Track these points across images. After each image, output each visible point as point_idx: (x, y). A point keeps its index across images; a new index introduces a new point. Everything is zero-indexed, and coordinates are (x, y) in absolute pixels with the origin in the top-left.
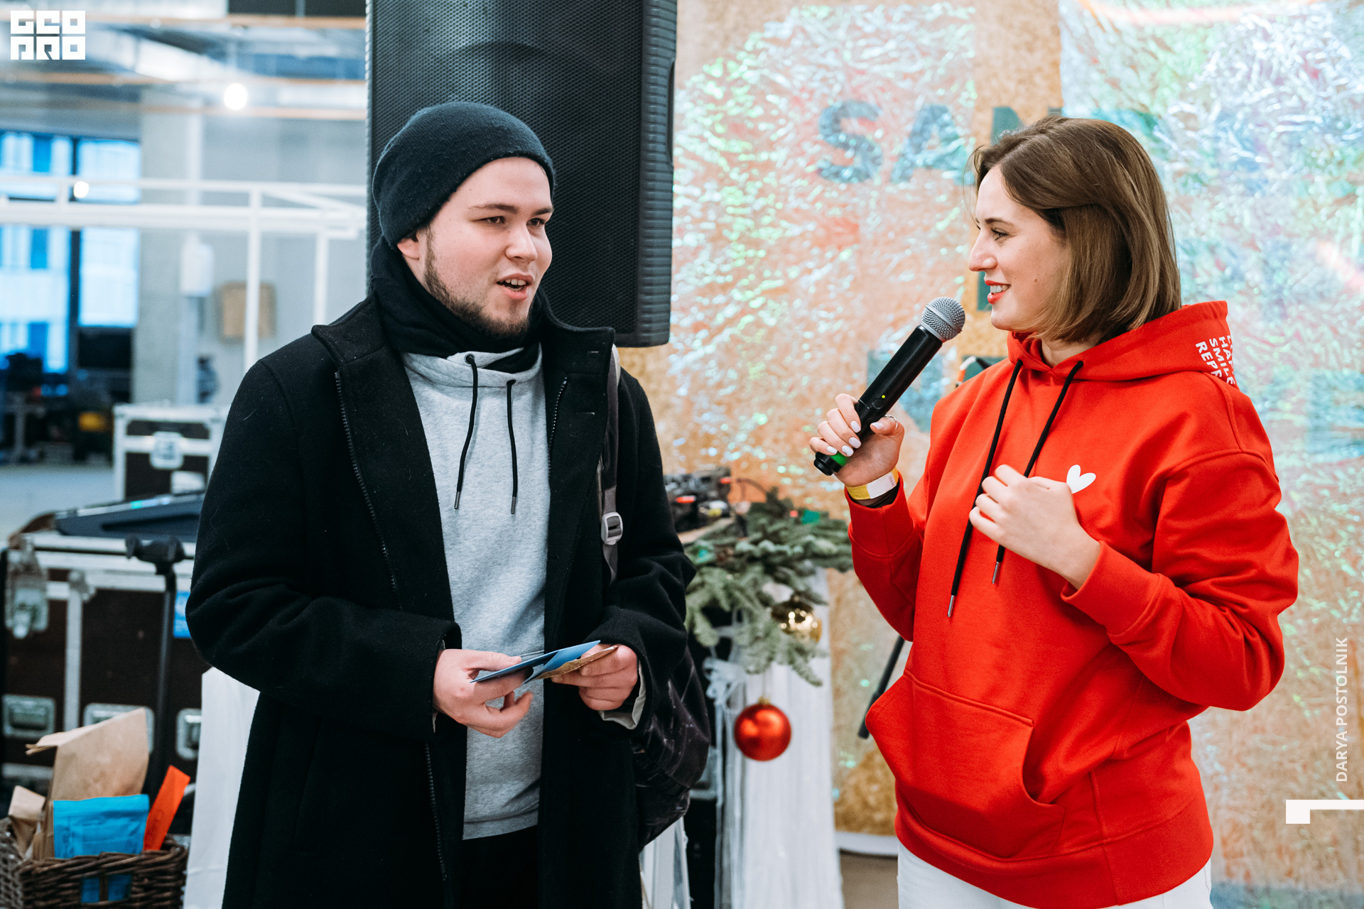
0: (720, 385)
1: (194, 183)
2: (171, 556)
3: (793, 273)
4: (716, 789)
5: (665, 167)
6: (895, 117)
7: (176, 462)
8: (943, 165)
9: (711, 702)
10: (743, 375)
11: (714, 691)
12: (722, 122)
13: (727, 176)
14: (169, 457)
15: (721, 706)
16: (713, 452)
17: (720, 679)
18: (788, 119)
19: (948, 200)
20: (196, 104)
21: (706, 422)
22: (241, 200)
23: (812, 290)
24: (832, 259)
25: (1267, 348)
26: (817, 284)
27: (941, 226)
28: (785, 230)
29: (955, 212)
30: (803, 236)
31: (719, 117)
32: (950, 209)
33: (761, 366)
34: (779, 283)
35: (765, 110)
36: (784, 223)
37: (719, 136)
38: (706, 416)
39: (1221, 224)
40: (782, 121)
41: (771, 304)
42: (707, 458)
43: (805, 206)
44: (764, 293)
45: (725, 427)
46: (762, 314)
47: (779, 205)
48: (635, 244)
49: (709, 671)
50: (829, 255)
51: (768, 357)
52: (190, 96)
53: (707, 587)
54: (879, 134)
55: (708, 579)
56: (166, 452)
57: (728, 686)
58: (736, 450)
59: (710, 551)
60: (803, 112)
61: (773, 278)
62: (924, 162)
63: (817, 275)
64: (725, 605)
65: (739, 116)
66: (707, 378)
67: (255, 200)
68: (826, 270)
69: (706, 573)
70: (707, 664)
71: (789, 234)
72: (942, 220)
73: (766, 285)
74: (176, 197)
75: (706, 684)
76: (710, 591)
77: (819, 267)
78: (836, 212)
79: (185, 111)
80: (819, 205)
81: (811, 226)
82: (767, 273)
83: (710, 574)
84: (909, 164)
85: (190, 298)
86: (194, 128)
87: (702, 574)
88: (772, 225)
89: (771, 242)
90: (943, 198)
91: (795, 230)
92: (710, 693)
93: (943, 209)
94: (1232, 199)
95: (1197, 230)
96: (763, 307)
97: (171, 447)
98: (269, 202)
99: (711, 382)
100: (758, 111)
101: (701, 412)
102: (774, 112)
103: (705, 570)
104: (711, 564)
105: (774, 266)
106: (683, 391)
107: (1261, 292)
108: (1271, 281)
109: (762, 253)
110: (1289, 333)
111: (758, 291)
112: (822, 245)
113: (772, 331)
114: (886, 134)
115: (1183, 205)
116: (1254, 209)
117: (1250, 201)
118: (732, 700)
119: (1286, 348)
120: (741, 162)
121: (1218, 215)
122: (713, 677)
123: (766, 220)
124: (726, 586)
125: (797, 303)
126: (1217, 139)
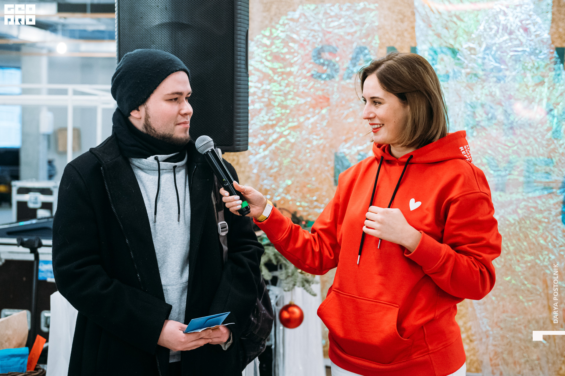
0: (271, 168)
1: (44, 85)
2: (36, 245)
3: (302, 119)
4: (272, 341)
5: (245, 74)
6: (344, 51)
7: (39, 205)
10: (281, 164)
12: (270, 55)
13: (272, 78)
14: (35, 203)
15: (274, 305)
17: (273, 294)
18: (298, 53)
20: (45, 51)
21: (266, 184)
22: (64, 92)
23: (310, 127)
24: (318, 113)
25: (507, 148)
26: (312, 124)
28: (298, 101)
30: (305, 103)
31: (269, 53)
33: (289, 160)
34: (295, 124)
35: (288, 50)
36: (297, 98)
37: (269, 61)
38: (265, 182)
39: (486, 95)
40: (296, 54)
41: (293, 133)
43: (306, 91)
44: (289, 128)
45: (273, 186)
46: (289, 137)
47: (295, 90)
48: (233, 108)
49: (269, 290)
50: (317, 111)
51: (292, 156)
52: (42, 48)
53: (267, 255)
54: (337, 59)
55: (267, 251)
56: (34, 201)
57: (277, 297)
58: (279, 196)
60: (305, 50)
61: (293, 122)
63: (312, 120)
64: (274, 262)
65: (277, 52)
66: (266, 165)
67: (70, 92)
68: (316, 118)
69: (266, 249)
70: (268, 287)
71: (299, 103)
73: (290, 125)
74: (37, 92)
76: (268, 256)
77: (313, 117)
78: (320, 93)
79: (40, 55)
80: (312, 90)
81: (309, 99)
82: (290, 120)
83: (268, 249)
84: (351, 72)
85: (44, 135)
86: (44, 62)
88: (293, 99)
89: (292, 106)
91: (302, 101)
94: (491, 84)
95: (476, 98)
96: (289, 134)
97: (36, 199)
98: (76, 93)
99: (267, 167)
100: (285, 50)
101: (263, 180)
102: (292, 51)
103: (266, 247)
104: (268, 245)
105: (294, 117)
106: (255, 171)
107: (504, 124)
108: (508, 119)
109: (288, 111)
110: (516, 141)
111: (287, 127)
112: (314, 107)
113: (293, 144)
114: (341, 59)
115: (470, 87)
116: (500, 88)
117: (499, 85)
118: (278, 303)
119: (515, 148)
120: (279, 72)
121: (485, 91)
122: (270, 293)
123: (290, 97)
124: (275, 255)
125: (304, 132)
126: (484, 58)
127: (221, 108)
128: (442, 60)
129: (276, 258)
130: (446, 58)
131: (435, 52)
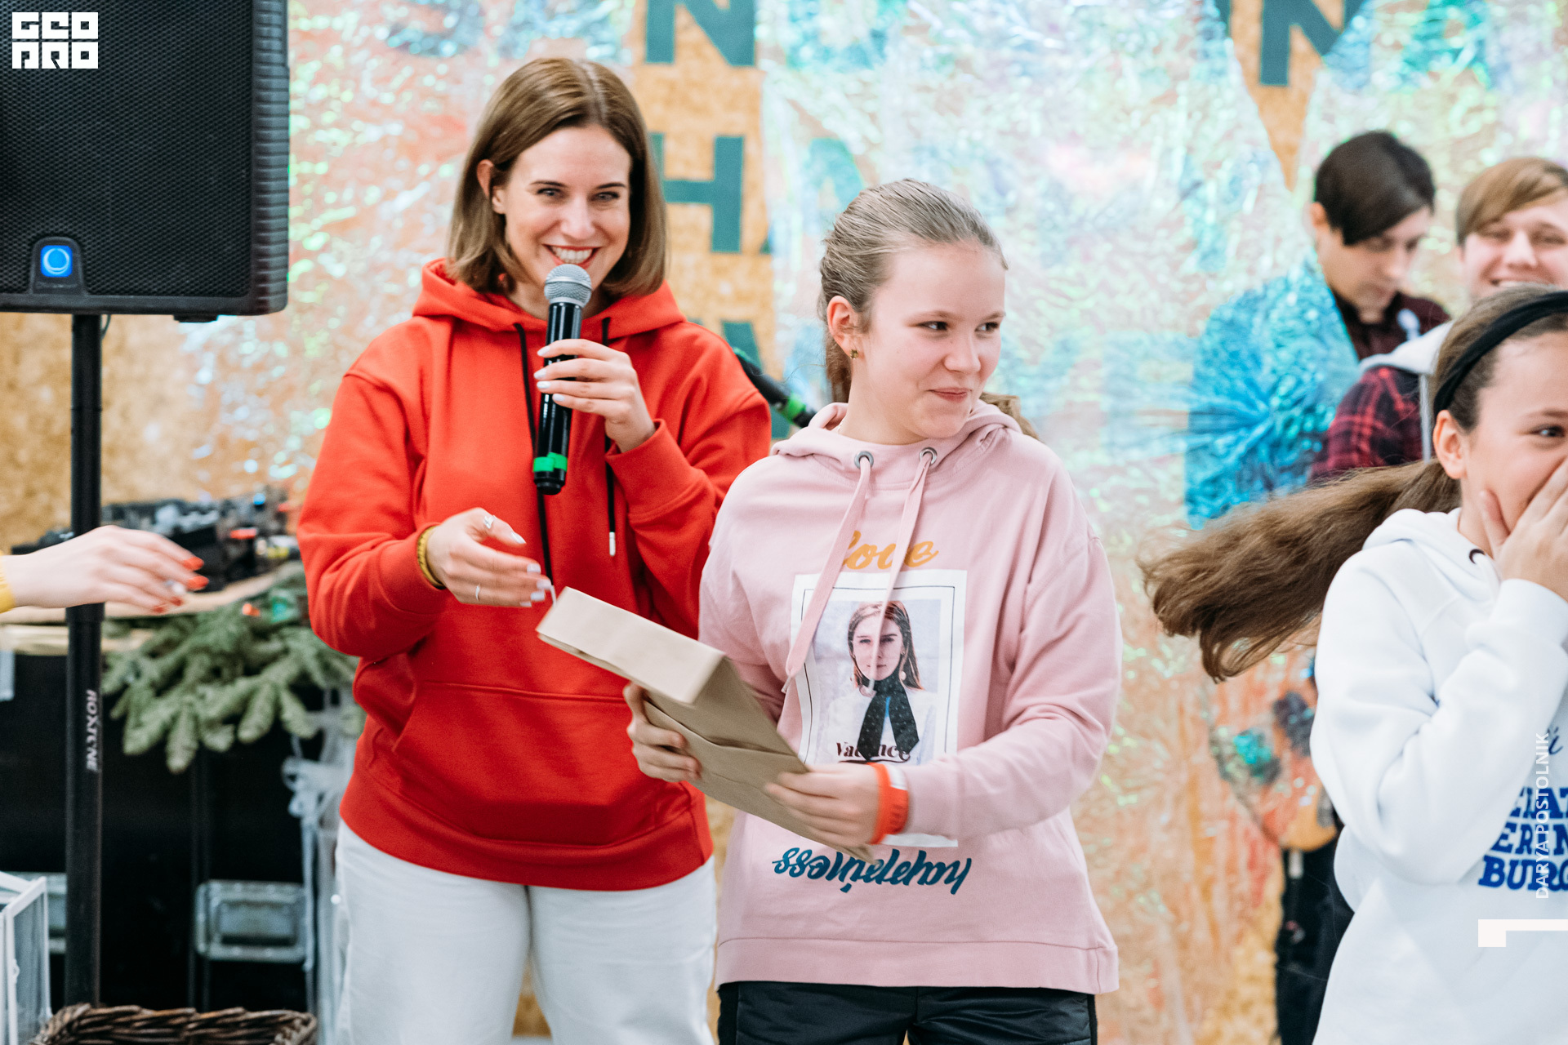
0: (259, 367)
3: (373, 194)
4: (304, 946)
9: (296, 822)
10: (297, 350)
11: (301, 805)
15: (311, 827)
16: (251, 466)
17: (308, 788)
21: (243, 423)
23: (399, 224)
24: (427, 178)
25: (1062, 302)
26: (407, 213)
28: (356, 134)
30: (384, 141)
33: (323, 337)
34: (348, 212)
36: (357, 125)
38: (242, 413)
39: (1002, 133)
41: (340, 244)
42: (243, 475)
43: (387, 98)
44: (325, 228)
45: (270, 430)
46: (326, 260)
47: (347, 96)
49: (293, 778)
50: (424, 169)
51: (334, 323)
53: (293, 655)
55: (292, 644)
57: (321, 798)
58: (288, 462)
59: (289, 605)
61: (338, 205)
63: (405, 200)
64: (319, 678)
66: (243, 356)
68: (421, 190)
69: (289, 636)
70: (289, 767)
71: (361, 140)
73: (331, 216)
75: (290, 795)
76: (298, 659)
77: (410, 187)
78: (430, 105)
80: (408, 96)
81: (395, 129)
82: (330, 197)
83: (294, 637)
87: (282, 638)
88: (337, 125)
89: (336, 152)
91: (372, 133)
92: (294, 808)
94: (1015, 97)
95: (970, 140)
96: (326, 248)
99: (247, 363)
101: (233, 407)
103: (286, 631)
104: (293, 623)
105: (341, 186)
106: (205, 376)
107: (1055, 227)
108: (1067, 211)
109: (322, 168)
110: (1093, 283)
111: (317, 223)
112: (415, 155)
113: (342, 283)
115: (950, 105)
116: (1045, 113)
117: (1038, 103)
118: (327, 818)
119: (1089, 304)
121: (999, 121)
122: (298, 786)
123: (328, 118)
124: (320, 656)
125: (376, 241)
127: (211, 176)
129: (326, 668)
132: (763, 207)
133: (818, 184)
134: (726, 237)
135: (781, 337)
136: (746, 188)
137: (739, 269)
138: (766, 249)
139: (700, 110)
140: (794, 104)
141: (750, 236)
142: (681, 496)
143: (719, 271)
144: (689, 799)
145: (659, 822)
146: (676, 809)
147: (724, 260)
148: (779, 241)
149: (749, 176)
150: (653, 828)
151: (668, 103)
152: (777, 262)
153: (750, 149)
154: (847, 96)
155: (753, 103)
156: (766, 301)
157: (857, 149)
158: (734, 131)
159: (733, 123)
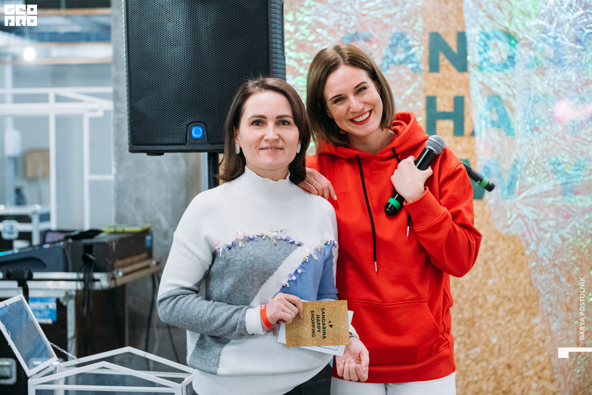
2: (26, 276)
5: (281, 57)
6: (382, 37)
7: (15, 236)
8: (408, 61)
12: (294, 44)
13: (298, 71)
14: (11, 233)
18: (328, 41)
19: (412, 78)
22: (44, 98)
27: (409, 92)
29: (416, 84)
31: (293, 41)
32: (413, 83)
35: (316, 36)
37: (293, 51)
39: (560, 81)
40: (324, 42)
54: (375, 46)
60: (335, 37)
62: (398, 59)
65: (304, 40)
67: (52, 98)
72: (408, 89)
84: (391, 61)
90: (409, 78)
93: (409, 83)
97: (12, 228)
98: (59, 99)
100: (312, 38)
102: (321, 38)
114: (378, 47)
115: (541, 72)
116: (577, 73)
120: (305, 64)
126: (556, 38)
128: (496, 45)
130: (500, 44)
131: (487, 36)
132: (471, 120)
133: (490, 110)
134: (459, 130)
135: (479, 163)
136: (465, 114)
137: (464, 141)
138: (473, 134)
139: (448, 88)
140: (481, 83)
141: (467, 130)
142: (437, 218)
143: (457, 143)
144: (449, 343)
145: (437, 351)
146: (444, 346)
147: (458, 138)
148: (477, 130)
149: (466, 109)
150: (435, 354)
151: (437, 86)
152: (477, 138)
153: (467, 100)
154: (500, 79)
155: (467, 84)
156: (473, 153)
157: (504, 97)
158: (461, 94)
159: (461, 92)
